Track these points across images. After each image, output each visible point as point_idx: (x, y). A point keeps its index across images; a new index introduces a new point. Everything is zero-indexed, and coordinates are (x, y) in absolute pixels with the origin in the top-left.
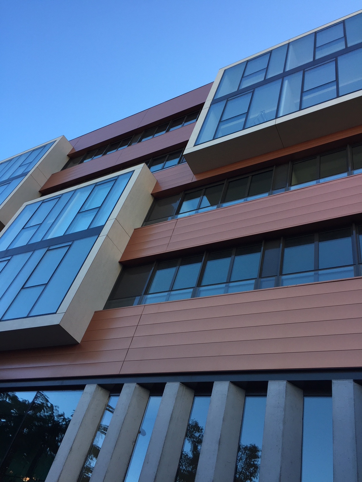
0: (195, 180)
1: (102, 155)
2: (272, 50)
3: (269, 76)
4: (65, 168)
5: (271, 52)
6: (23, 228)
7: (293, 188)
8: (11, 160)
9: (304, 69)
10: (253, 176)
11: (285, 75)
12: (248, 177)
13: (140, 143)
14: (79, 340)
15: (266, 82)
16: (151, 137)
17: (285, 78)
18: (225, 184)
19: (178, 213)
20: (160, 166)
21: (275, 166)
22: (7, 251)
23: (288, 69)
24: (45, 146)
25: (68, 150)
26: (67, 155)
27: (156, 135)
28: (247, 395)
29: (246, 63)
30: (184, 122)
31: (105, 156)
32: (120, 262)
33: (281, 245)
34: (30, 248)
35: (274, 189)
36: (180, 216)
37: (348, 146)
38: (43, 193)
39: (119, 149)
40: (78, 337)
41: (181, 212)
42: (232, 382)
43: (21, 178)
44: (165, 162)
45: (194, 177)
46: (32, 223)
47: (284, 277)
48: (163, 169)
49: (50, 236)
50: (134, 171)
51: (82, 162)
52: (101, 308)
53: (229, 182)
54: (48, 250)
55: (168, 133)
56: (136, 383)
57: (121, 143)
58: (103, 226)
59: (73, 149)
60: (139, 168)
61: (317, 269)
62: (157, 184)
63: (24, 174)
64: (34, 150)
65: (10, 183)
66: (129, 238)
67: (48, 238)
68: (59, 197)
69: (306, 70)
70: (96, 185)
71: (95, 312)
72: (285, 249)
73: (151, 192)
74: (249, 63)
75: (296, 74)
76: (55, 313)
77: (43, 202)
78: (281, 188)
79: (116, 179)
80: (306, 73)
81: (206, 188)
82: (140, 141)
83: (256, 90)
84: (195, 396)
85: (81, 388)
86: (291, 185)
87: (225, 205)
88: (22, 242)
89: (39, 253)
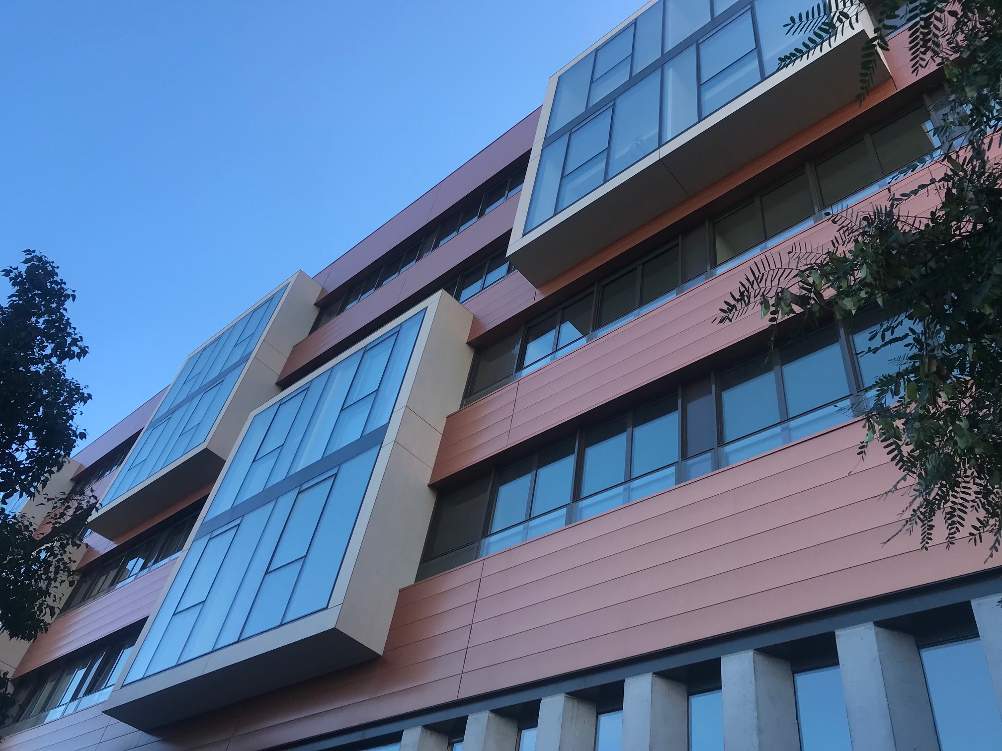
0: (540, 297)
1: (374, 289)
2: (636, 19)
3: (638, 69)
4: (315, 327)
5: (635, 23)
6: (254, 461)
7: (720, 270)
8: (219, 338)
9: (696, 41)
10: (644, 264)
11: (666, 59)
12: (636, 268)
13: (437, 251)
14: (380, 651)
15: (635, 80)
16: (454, 234)
17: (666, 66)
18: (595, 293)
19: (520, 366)
20: (477, 286)
21: (680, 237)
22: (233, 508)
23: (669, 47)
24: (272, 298)
25: (314, 296)
26: (314, 304)
27: (462, 229)
28: (690, 693)
29: (594, 53)
30: (507, 192)
31: (380, 290)
32: (431, 486)
33: (713, 386)
34: (270, 495)
35: (685, 280)
36: (525, 372)
37: (807, 166)
38: (283, 384)
39: (402, 270)
40: (377, 645)
41: (526, 364)
42: (658, 674)
43: (240, 368)
44: (484, 277)
45: (538, 292)
46: (269, 447)
47: (728, 449)
48: (483, 289)
49: (301, 465)
50: (427, 308)
51: (342, 310)
52: (412, 581)
53: (604, 287)
54: (299, 493)
55: (483, 219)
56: (488, 711)
57: (404, 257)
58: (387, 426)
59: (323, 290)
60: (433, 302)
61: (786, 419)
62: (476, 321)
63: (244, 359)
64: (254, 311)
65: (223, 381)
66: (441, 436)
67: (297, 471)
68: (306, 389)
69: (700, 41)
70: (366, 350)
71: (401, 591)
72: (723, 393)
73: (466, 341)
74: (599, 53)
75: (685, 53)
76: (326, 608)
77: (282, 403)
78: (698, 276)
79: (397, 332)
80: (702, 47)
81: (564, 309)
82: (436, 246)
83: (619, 100)
84: (599, 713)
85: (396, 738)
86: (715, 265)
87: (602, 332)
88: (255, 488)
89: (286, 501)
